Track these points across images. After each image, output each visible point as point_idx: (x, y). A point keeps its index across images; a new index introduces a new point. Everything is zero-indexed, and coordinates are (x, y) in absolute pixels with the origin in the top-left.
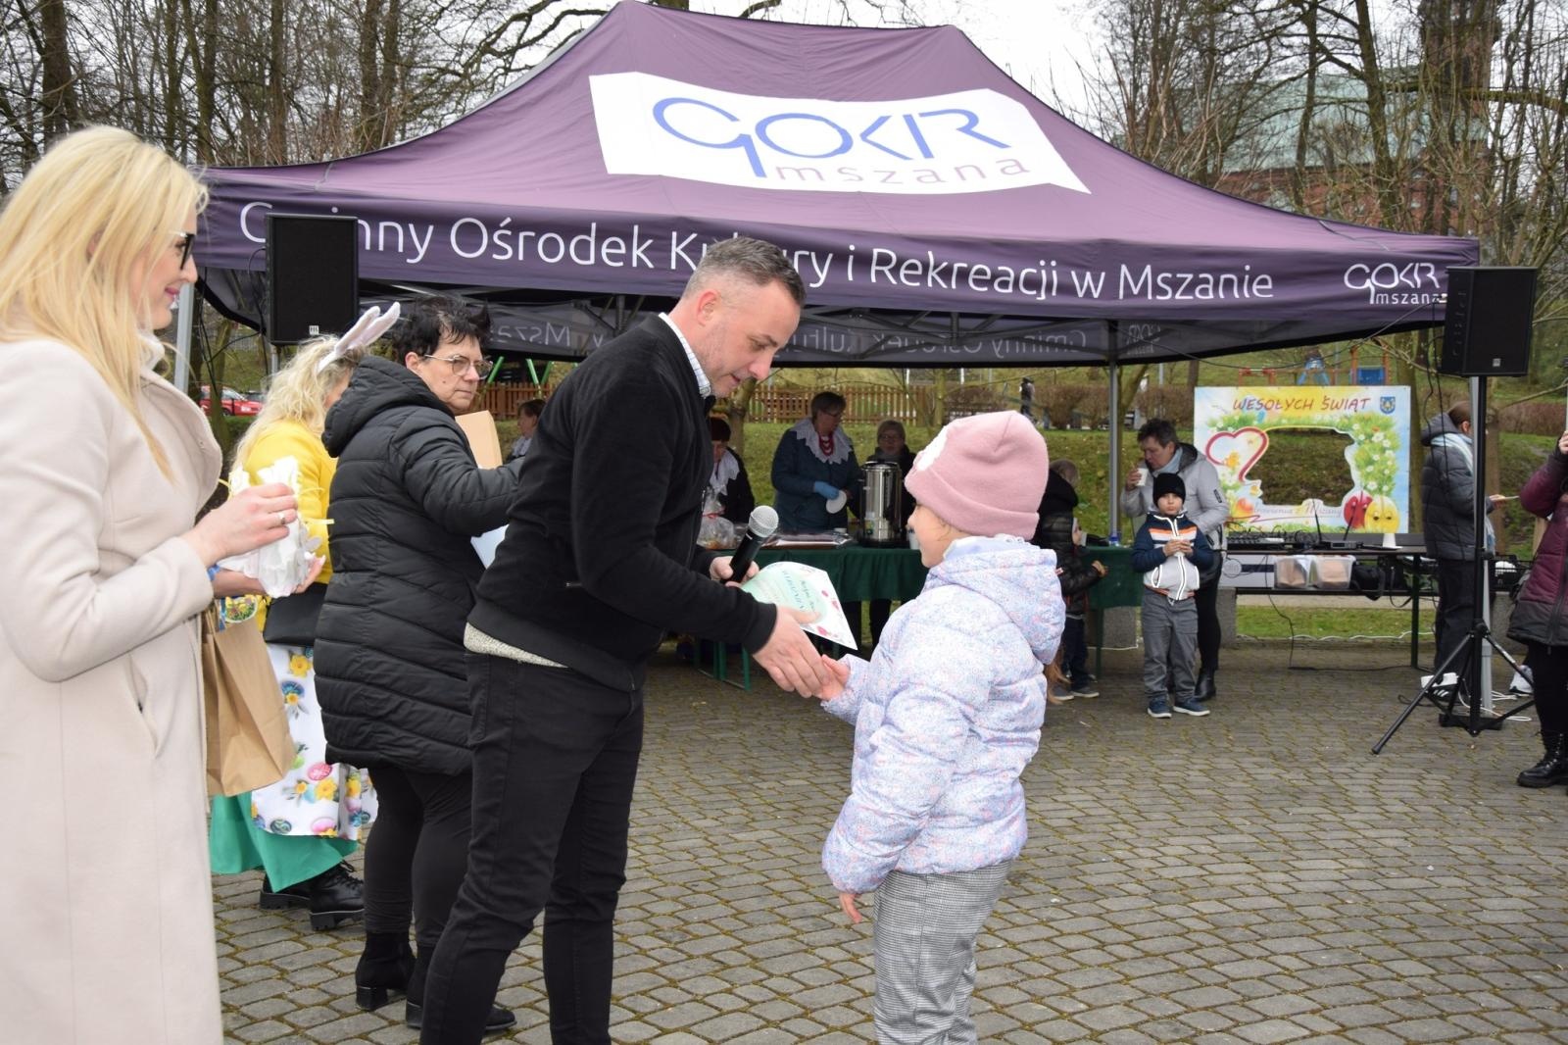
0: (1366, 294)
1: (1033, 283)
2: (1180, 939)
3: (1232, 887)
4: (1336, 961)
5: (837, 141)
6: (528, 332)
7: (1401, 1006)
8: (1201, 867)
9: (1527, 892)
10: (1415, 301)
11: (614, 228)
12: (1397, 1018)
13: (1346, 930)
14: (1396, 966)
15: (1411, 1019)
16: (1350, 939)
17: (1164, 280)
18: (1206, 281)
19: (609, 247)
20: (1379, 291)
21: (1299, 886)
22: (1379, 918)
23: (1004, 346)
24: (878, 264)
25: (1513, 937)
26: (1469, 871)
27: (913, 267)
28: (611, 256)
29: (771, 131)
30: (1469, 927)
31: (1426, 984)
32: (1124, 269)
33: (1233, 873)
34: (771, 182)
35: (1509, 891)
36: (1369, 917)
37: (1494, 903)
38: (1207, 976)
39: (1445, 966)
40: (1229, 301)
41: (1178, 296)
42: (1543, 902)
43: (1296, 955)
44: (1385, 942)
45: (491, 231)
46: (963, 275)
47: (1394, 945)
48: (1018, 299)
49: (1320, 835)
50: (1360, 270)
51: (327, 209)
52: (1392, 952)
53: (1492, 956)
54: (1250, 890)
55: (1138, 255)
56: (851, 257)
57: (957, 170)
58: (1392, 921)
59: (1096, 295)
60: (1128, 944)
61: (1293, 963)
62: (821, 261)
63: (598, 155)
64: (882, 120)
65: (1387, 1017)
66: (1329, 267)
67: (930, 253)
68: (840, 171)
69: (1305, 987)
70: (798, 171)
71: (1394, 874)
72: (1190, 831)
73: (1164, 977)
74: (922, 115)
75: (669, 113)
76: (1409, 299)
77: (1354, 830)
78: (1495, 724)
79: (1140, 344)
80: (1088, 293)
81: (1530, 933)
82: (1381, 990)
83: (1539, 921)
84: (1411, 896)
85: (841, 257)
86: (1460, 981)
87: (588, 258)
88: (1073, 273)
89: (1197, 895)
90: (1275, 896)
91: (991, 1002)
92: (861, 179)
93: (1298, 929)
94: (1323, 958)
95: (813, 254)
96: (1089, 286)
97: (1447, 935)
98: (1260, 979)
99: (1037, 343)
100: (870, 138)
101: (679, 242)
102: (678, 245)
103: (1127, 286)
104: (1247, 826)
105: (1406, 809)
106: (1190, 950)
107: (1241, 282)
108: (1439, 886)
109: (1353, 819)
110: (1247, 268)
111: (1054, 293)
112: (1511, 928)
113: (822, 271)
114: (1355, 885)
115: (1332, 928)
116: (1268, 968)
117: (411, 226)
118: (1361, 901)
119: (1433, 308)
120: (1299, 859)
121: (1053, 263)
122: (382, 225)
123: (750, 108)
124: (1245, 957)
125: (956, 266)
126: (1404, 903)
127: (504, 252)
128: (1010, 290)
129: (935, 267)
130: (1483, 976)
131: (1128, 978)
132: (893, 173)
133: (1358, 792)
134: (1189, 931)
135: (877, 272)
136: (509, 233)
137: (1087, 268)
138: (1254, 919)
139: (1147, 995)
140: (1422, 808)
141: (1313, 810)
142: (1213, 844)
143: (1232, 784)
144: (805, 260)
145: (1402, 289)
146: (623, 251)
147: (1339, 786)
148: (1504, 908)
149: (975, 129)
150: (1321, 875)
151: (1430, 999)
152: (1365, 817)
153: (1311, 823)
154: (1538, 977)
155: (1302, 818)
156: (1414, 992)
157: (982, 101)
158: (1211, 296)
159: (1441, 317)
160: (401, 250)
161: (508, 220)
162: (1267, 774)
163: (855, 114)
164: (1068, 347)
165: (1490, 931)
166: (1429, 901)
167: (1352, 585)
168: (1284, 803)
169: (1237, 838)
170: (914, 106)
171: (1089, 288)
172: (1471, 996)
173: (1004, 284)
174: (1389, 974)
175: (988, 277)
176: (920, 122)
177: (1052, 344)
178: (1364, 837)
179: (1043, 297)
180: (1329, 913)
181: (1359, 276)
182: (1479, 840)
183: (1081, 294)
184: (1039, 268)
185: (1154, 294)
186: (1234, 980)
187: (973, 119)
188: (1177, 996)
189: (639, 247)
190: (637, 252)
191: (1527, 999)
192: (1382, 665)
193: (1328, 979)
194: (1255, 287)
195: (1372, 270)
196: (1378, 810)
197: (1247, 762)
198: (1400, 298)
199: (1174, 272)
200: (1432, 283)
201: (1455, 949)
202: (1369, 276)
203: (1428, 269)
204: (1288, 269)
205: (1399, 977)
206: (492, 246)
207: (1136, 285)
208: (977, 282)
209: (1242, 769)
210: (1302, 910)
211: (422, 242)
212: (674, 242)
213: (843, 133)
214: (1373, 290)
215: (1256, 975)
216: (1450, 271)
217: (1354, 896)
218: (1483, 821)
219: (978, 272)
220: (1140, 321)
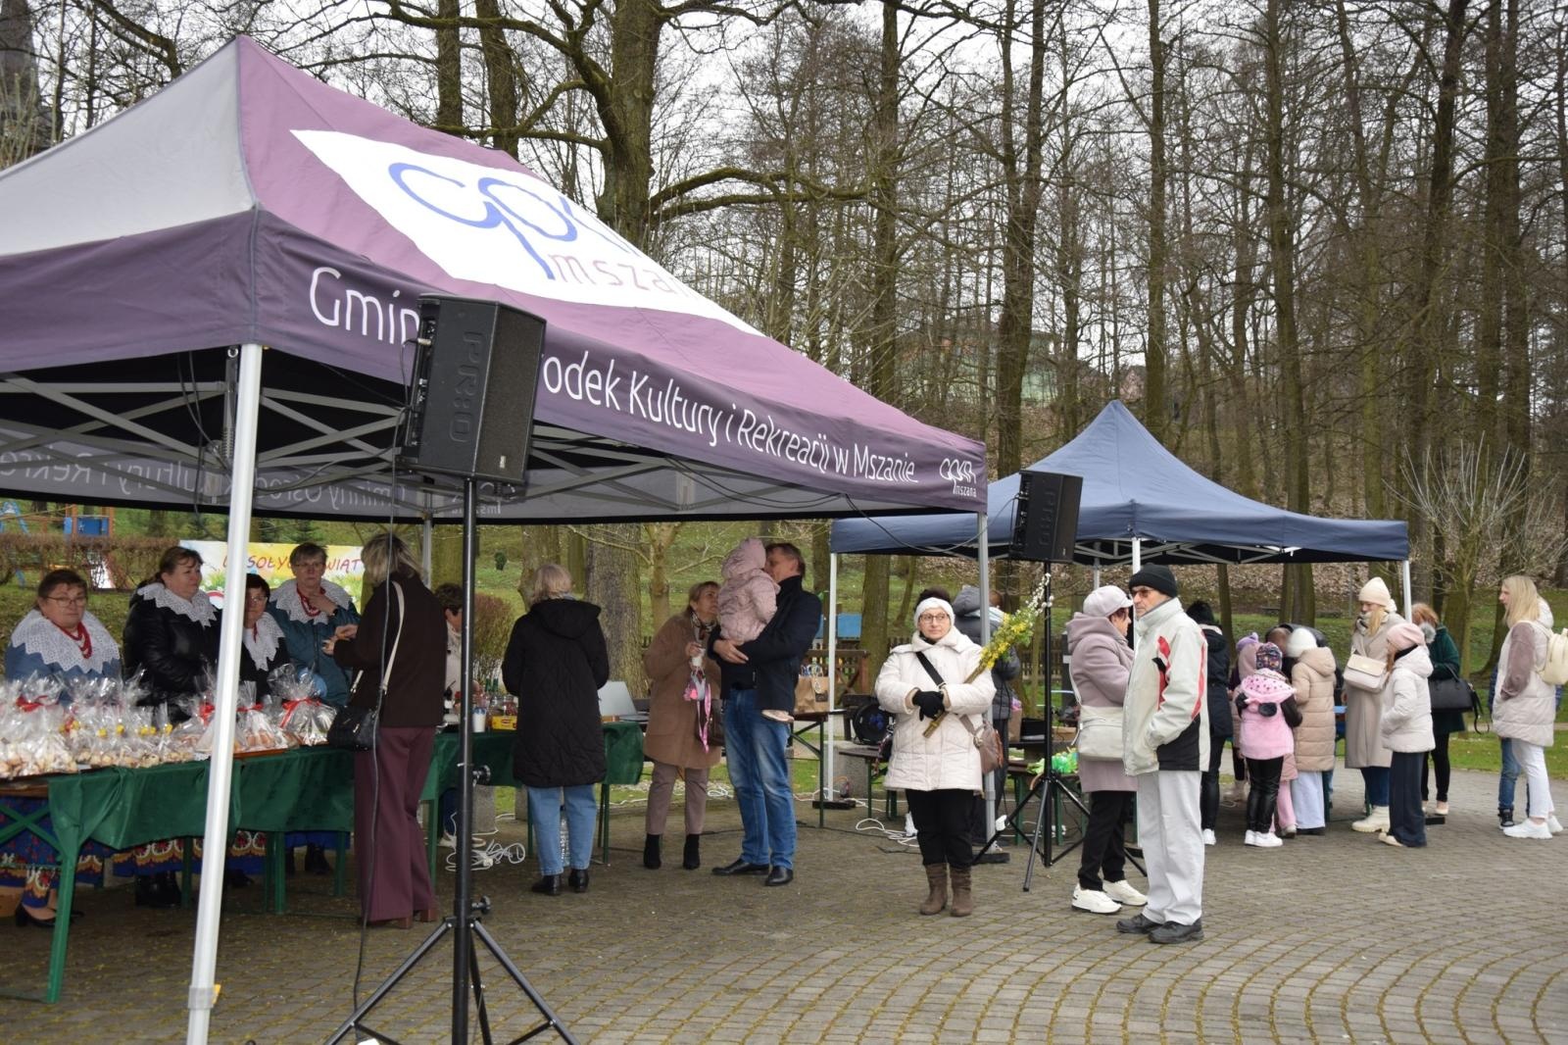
0: (949, 487)
1: (817, 457)
10: (968, 493)
11: (598, 359)
17: (873, 461)
18: (890, 464)
19: (591, 381)
20: (957, 482)
23: (339, 497)
24: (744, 426)
28: (592, 392)
32: (856, 447)
41: (878, 477)
46: (785, 443)
48: (808, 470)
50: (946, 463)
55: (861, 435)
56: (730, 416)
59: (844, 471)
62: (714, 415)
67: (773, 420)
76: (966, 491)
80: (841, 468)
85: (725, 415)
87: (577, 391)
88: (835, 448)
95: (710, 410)
96: (841, 461)
101: (638, 381)
102: (635, 387)
103: (858, 464)
107: (903, 467)
110: (906, 455)
111: (827, 467)
113: (713, 427)
121: (825, 437)
125: (784, 434)
128: (806, 461)
129: (773, 434)
137: (841, 445)
144: (705, 412)
146: (600, 386)
158: (890, 477)
171: (842, 464)
173: (803, 455)
175: (797, 447)
179: (821, 470)
181: (946, 469)
183: (838, 470)
184: (821, 442)
185: (868, 474)
189: (611, 384)
190: (609, 391)
194: (907, 472)
195: (951, 464)
198: (963, 490)
199: (877, 453)
200: (973, 478)
202: (949, 469)
203: (969, 467)
207: (861, 464)
208: (790, 450)
212: (633, 383)
214: (955, 481)
219: (793, 442)
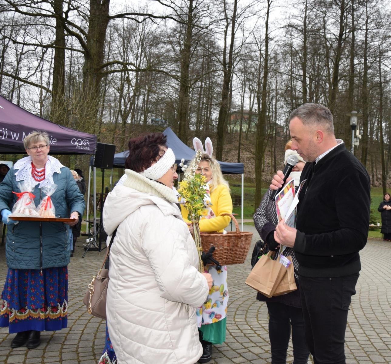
0: (76, 146)
1: (1, 134)
10: (85, 149)
32: (24, 133)
50: (74, 140)
55: (27, 129)
59: (17, 139)
66: (68, 138)
80: (15, 139)
96: (15, 136)
110: (52, 137)
145: (83, 145)
181: (74, 141)
183: (13, 139)
194: (53, 141)
198: (82, 147)
202: (76, 141)
203: (87, 141)
204: (61, 138)
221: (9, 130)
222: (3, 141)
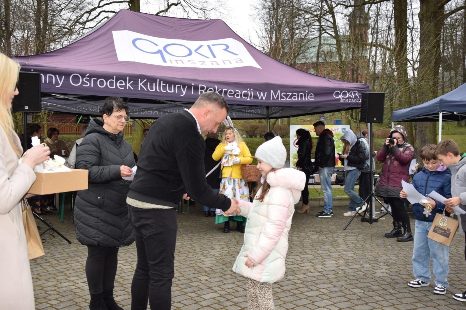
0: (339, 99)
1: (246, 95)
2: (293, 286)
3: (307, 270)
4: (337, 290)
5: (188, 52)
6: (92, 108)
7: (356, 302)
8: (298, 265)
9: (387, 267)
10: (353, 101)
11: (121, 77)
12: (355, 305)
13: (339, 281)
14: (353, 290)
15: (358, 305)
16: (341, 283)
17: (284, 95)
18: (295, 95)
19: (119, 83)
20: (343, 98)
21: (326, 269)
22: (348, 277)
23: (236, 113)
24: (201, 89)
25: (384, 280)
26: (371, 262)
27: (211, 90)
28: (120, 86)
29: (168, 49)
30: (372, 278)
31: (362, 295)
32: (272, 91)
33: (307, 266)
34: (168, 64)
35: (382, 267)
36: (345, 277)
37: (378, 271)
38: (302, 296)
39: (366, 289)
40: (302, 101)
41: (287, 99)
42: (391, 270)
43: (326, 289)
44: (350, 284)
45: (83, 77)
46: (226, 92)
47: (353, 284)
48: (241, 100)
49: (331, 254)
50: (338, 92)
51: (30, 70)
52: (352, 286)
53: (378, 286)
54: (312, 271)
55: (276, 87)
56: (193, 87)
57: (223, 61)
58: (352, 278)
59: (264, 99)
60: (279, 288)
61: (325, 291)
62: (184, 88)
63: (115, 55)
64: (201, 46)
65: (352, 305)
66: (329, 92)
67: (216, 86)
68: (189, 61)
69: (329, 298)
70: (176, 61)
71: (351, 264)
72: (294, 254)
73: (290, 297)
74: (213, 45)
75: (137, 43)
76: (351, 101)
77: (340, 252)
78: (376, 221)
79: (276, 113)
80: (262, 98)
81: (388, 279)
82: (350, 298)
83: (390, 275)
84: (356, 270)
85: (190, 87)
86: (370, 294)
87: (113, 87)
88: (257, 92)
89: (297, 273)
90: (319, 272)
91: (240, 307)
92: (195, 64)
93: (326, 281)
94: (334, 289)
95: (181, 86)
96: (262, 96)
97: (366, 281)
98: (317, 296)
99: (246, 112)
100: (197, 51)
101: (141, 82)
102: (141, 83)
103: (273, 96)
104: (310, 252)
105: (354, 246)
106: (296, 289)
107: (305, 95)
108: (364, 267)
109: (339, 249)
110: (307, 91)
111: (252, 98)
112: (383, 278)
113: (184, 90)
114: (341, 268)
115: (336, 280)
116: (318, 293)
117: (57, 76)
118: (343, 272)
119: (358, 104)
120: (325, 261)
121: (252, 89)
122: (48, 75)
123: (162, 42)
124: (312, 290)
125: (224, 90)
126: (355, 272)
127: (87, 84)
128: (239, 97)
129: (218, 90)
130: (377, 292)
131: (279, 298)
132: (204, 62)
133: (340, 241)
134: (296, 283)
135: (200, 91)
136: (88, 78)
137: (262, 91)
138: (314, 279)
139: (285, 302)
140: (358, 245)
141: (328, 247)
142: (301, 258)
143: (305, 240)
144: (179, 87)
145: (349, 98)
146: (124, 84)
147: (335, 240)
148: (381, 272)
149: (228, 50)
150: (332, 265)
151: (363, 299)
152: (342, 248)
153: (328, 251)
154: (391, 291)
155: (325, 249)
156: (359, 298)
157: (230, 41)
158: (297, 99)
159: (360, 106)
160: (54, 83)
161: (88, 74)
162: (315, 237)
163: (193, 44)
164: (255, 114)
165: (378, 279)
166: (361, 271)
167: (336, 182)
168: (320, 245)
169: (308, 256)
170: (210, 42)
171: (262, 97)
172: (374, 297)
173: (238, 95)
174: (352, 293)
175: (233, 93)
176: (212, 47)
177: (250, 113)
178: (343, 254)
179: (249, 99)
180: (335, 276)
181: (337, 94)
182: (373, 253)
183: (260, 98)
184: (248, 91)
185: (281, 99)
186: (309, 297)
187: (228, 47)
188: (294, 302)
189: (129, 83)
190: (128, 85)
191: (388, 297)
192: (345, 205)
193: (335, 295)
194: (309, 97)
195: (341, 92)
196: (346, 246)
197: (309, 234)
198: (349, 100)
199: (286, 92)
200: (357, 96)
201: (369, 285)
202: (340, 94)
203: (356, 93)
204: (319, 92)
205: (355, 293)
206: (83, 82)
207: (275, 96)
208: (229, 95)
209: (308, 236)
210: (327, 276)
211: (61, 81)
212: (139, 82)
213: (189, 50)
214: (341, 98)
215: (315, 295)
216: (362, 93)
217: (341, 271)
218: (374, 248)
219: (230, 92)
220: (275, 106)
221: (255, 90)
222: (248, 102)
